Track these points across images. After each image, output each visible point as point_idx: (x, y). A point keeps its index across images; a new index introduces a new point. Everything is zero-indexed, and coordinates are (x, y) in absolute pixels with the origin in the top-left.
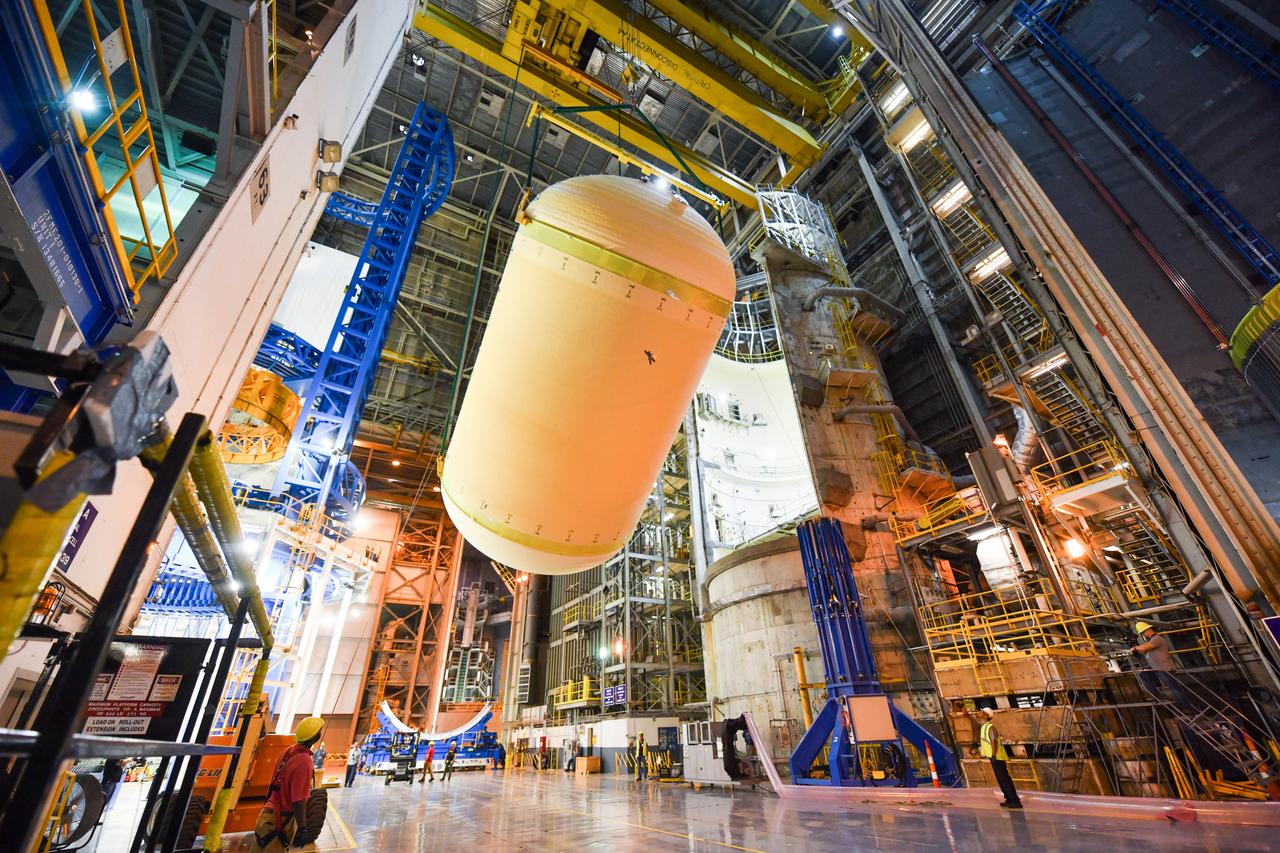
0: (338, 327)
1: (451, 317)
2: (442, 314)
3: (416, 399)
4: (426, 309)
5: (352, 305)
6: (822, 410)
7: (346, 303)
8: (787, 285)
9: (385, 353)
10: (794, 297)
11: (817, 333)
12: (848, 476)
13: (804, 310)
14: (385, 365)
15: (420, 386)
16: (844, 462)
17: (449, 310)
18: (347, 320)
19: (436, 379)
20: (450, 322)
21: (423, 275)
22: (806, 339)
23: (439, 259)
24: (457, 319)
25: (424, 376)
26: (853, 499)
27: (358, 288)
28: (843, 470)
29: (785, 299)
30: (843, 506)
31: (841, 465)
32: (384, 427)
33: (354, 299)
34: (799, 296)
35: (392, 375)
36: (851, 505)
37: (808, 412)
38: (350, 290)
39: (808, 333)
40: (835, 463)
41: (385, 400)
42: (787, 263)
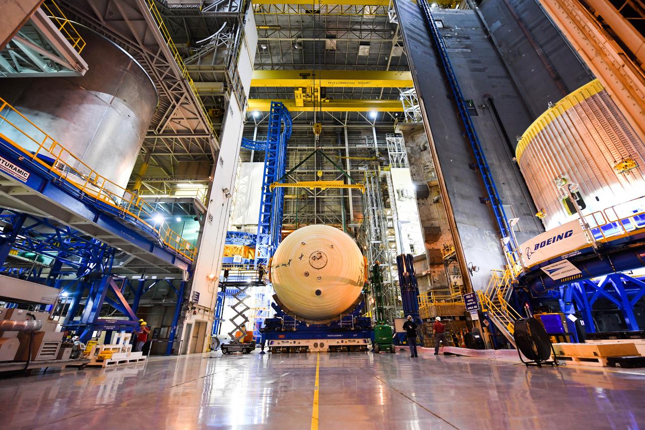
0: (262, 203)
1: (308, 173)
2: (305, 173)
3: (302, 210)
4: (298, 173)
5: (264, 193)
6: (428, 199)
7: (263, 193)
8: (413, 139)
9: (286, 196)
10: (417, 145)
11: (428, 160)
12: (439, 228)
13: (422, 151)
14: (289, 200)
15: (303, 205)
16: (438, 221)
17: (306, 171)
18: (264, 199)
19: (307, 200)
20: (308, 175)
21: (295, 159)
22: (422, 166)
23: (300, 150)
24: (311, 173)
25: (303, 200)
26: (441, 238)
27: (265, 187)
28: (437, 225)
29: (412, 148)
30: (436, 241)
31: (436, 223)
32: (293, 225)
33: (265, 191)
34: (419, 144)
35: (292, 203)
36: (440, 240)
37: (421, 201)
38: (263, 188)
39: (423, 162)
40: (433, 222)
41: (291, 214)
42: (413, 129)
